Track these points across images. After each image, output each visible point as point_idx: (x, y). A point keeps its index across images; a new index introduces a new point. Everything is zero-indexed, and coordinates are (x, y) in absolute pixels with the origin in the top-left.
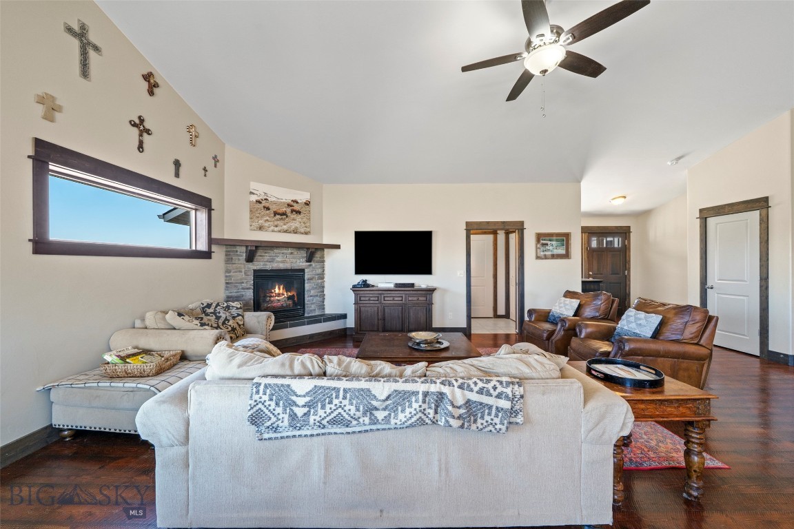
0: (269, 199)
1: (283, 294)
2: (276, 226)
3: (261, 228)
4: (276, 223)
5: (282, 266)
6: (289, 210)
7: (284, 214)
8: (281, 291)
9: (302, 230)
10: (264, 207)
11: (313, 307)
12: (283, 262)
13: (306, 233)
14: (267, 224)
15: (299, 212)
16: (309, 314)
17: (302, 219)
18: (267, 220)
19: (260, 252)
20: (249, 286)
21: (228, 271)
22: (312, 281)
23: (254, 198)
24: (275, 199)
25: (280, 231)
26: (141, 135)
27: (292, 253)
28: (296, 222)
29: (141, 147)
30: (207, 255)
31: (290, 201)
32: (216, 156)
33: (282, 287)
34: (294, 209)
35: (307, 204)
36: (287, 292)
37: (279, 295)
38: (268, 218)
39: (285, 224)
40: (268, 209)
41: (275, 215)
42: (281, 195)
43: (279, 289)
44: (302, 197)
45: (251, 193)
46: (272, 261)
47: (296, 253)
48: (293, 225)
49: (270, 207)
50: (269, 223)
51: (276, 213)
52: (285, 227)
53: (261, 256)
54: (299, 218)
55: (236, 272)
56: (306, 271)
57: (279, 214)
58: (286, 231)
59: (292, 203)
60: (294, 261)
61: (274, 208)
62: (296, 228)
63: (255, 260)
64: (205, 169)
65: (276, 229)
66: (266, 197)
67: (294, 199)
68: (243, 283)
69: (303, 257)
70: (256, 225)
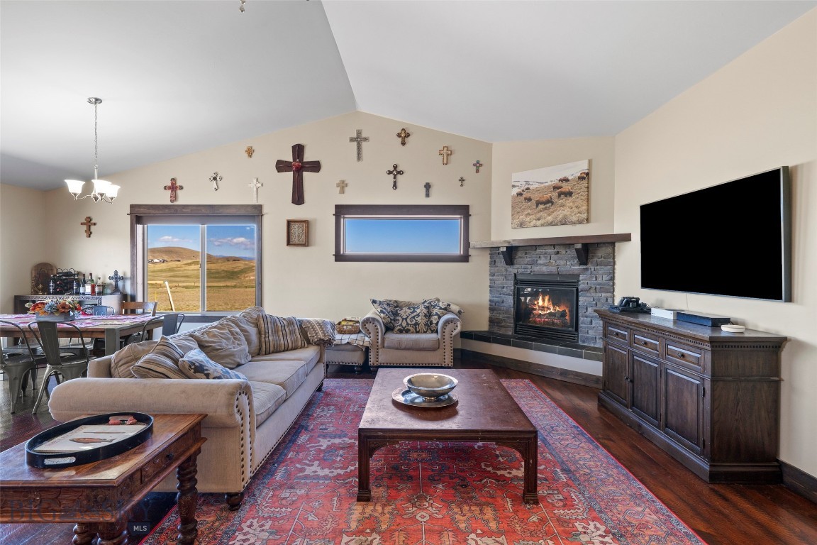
0: (531, 187)
1: (549, 309)
2: (539, 220)
3: (522, 225)
4: (538, 216)
5: (545, 269)
6: (555, 194)
7: (550, 201)
8: (546, 304)
9: (574, 219)
10: (525, 199)
11: (591, 334)
12: (545, 265)
13: (580, 222)
14: (528, 219)
15: (569, 194)
16: (584, 342)
17: (574, 202)
18: (529, 214)
19: (520, 254)
20: (509, 292)
21: (492, 274)
22: (588, 294)
23: (515, 191)
24: (537, 186)
25: (543, 225)
26: (395, 178)
27: (558, 253)
28: (566, 208)
29: (395, 186)
30: (465, 258)
31: (556, 182)
32: (478, 162)
33: (547, 298)
34: (562, 191)
35: (586, 177)
36: (554, 306)
37: (543, 308)
38: (529, 211)
39: (549, 215)
40: (529, 200)
41: (537, 206)
42: (547, 176)
43: (544, 300)
44: (573, 170)
45: (514, 186)
46: (534, 263)
47: (564, 252)
48: (560, 214)
49: (532, 197)
50: (531, 217)
51: (538, 203)
52: (550, 219)
53: (521, 258)
54: (569, 202)
55: (498, 275)
56: (581, 277)
57: (542, 203)
58: (551, 224)
59: (560, 184)
60: (562, 262)
61: (536, 197)
62: (565, 217)
63: (515, 262)
64: (462, 180)
65: (539, 223)
66: (527, 186)
67: (562, 177)
68: (504, 288)
69: (573, 258)
70: (516, 221)
